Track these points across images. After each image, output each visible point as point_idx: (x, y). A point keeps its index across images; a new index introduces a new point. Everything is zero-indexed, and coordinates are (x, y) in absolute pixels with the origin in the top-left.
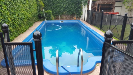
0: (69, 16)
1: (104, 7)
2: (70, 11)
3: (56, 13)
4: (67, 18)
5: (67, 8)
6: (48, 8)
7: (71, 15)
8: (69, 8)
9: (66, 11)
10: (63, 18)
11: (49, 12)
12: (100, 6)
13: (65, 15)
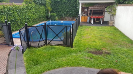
0: (71, 18)
1: (95, 12)
2: (71, 14)
3: (61, 16)
4: (69, 19)
5: (69, 12)
6: (55, 11)
7: (72, 17)
8: (71, 12)
9: (68, 14)
10: (66, 20)
11: (54, 15)
12: (92, 11)
13: (68, 17)
